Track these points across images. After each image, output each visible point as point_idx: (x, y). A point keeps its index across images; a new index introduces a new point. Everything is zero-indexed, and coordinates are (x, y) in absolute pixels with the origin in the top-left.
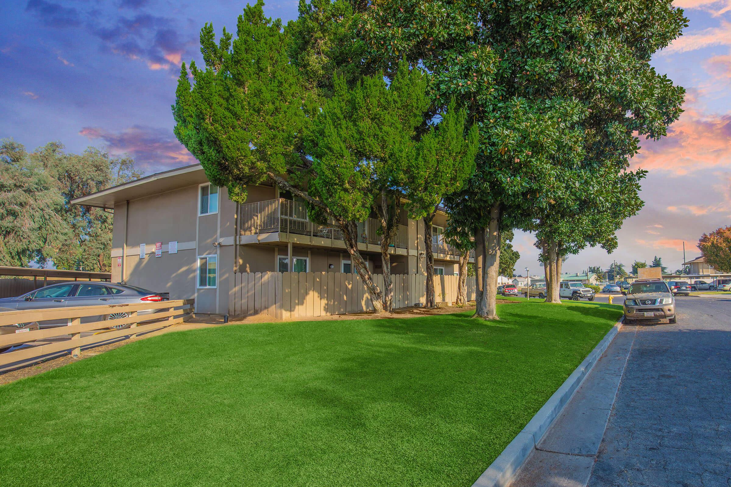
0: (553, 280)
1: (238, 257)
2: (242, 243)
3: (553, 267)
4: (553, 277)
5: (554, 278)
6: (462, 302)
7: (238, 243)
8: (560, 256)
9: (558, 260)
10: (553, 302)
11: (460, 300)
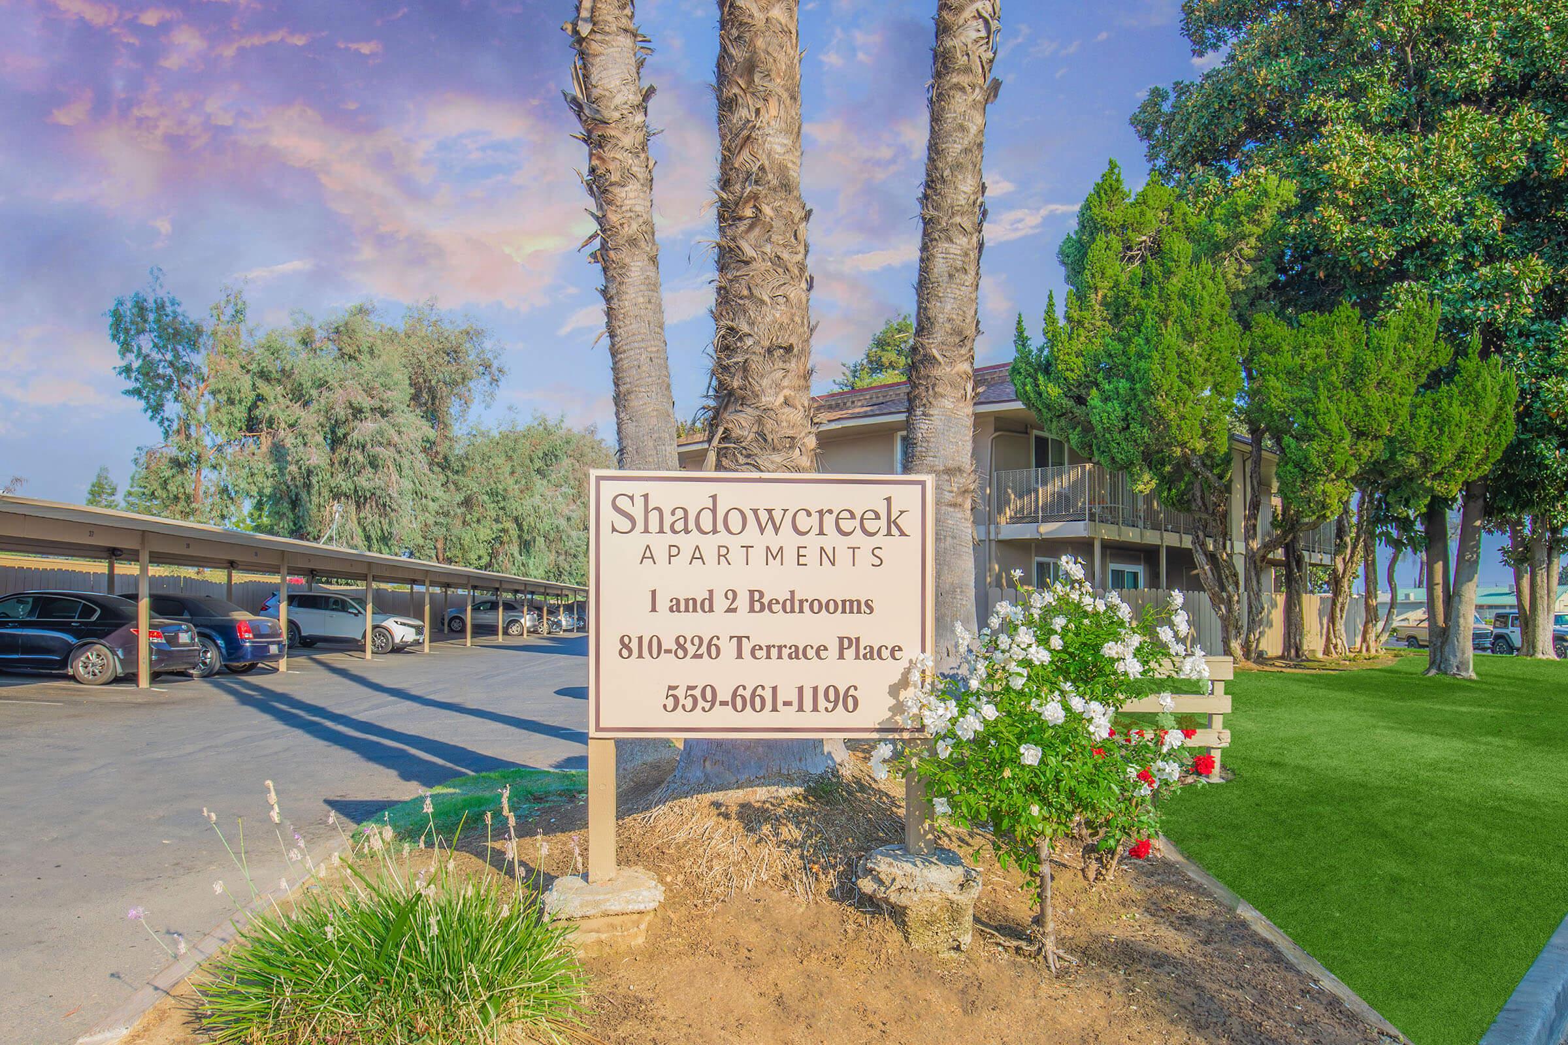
0: (1540, 607)
1: (994, 561)
2: (1001, 537)
3: (1538, 579)
4: (1539, 601)
5: (1542, 604)
6: (1339, 650)
7: (992, 537)
8: (1555, 553)
9: (1550, 562)
10: (1539, 656)
11: (1335, 647)
